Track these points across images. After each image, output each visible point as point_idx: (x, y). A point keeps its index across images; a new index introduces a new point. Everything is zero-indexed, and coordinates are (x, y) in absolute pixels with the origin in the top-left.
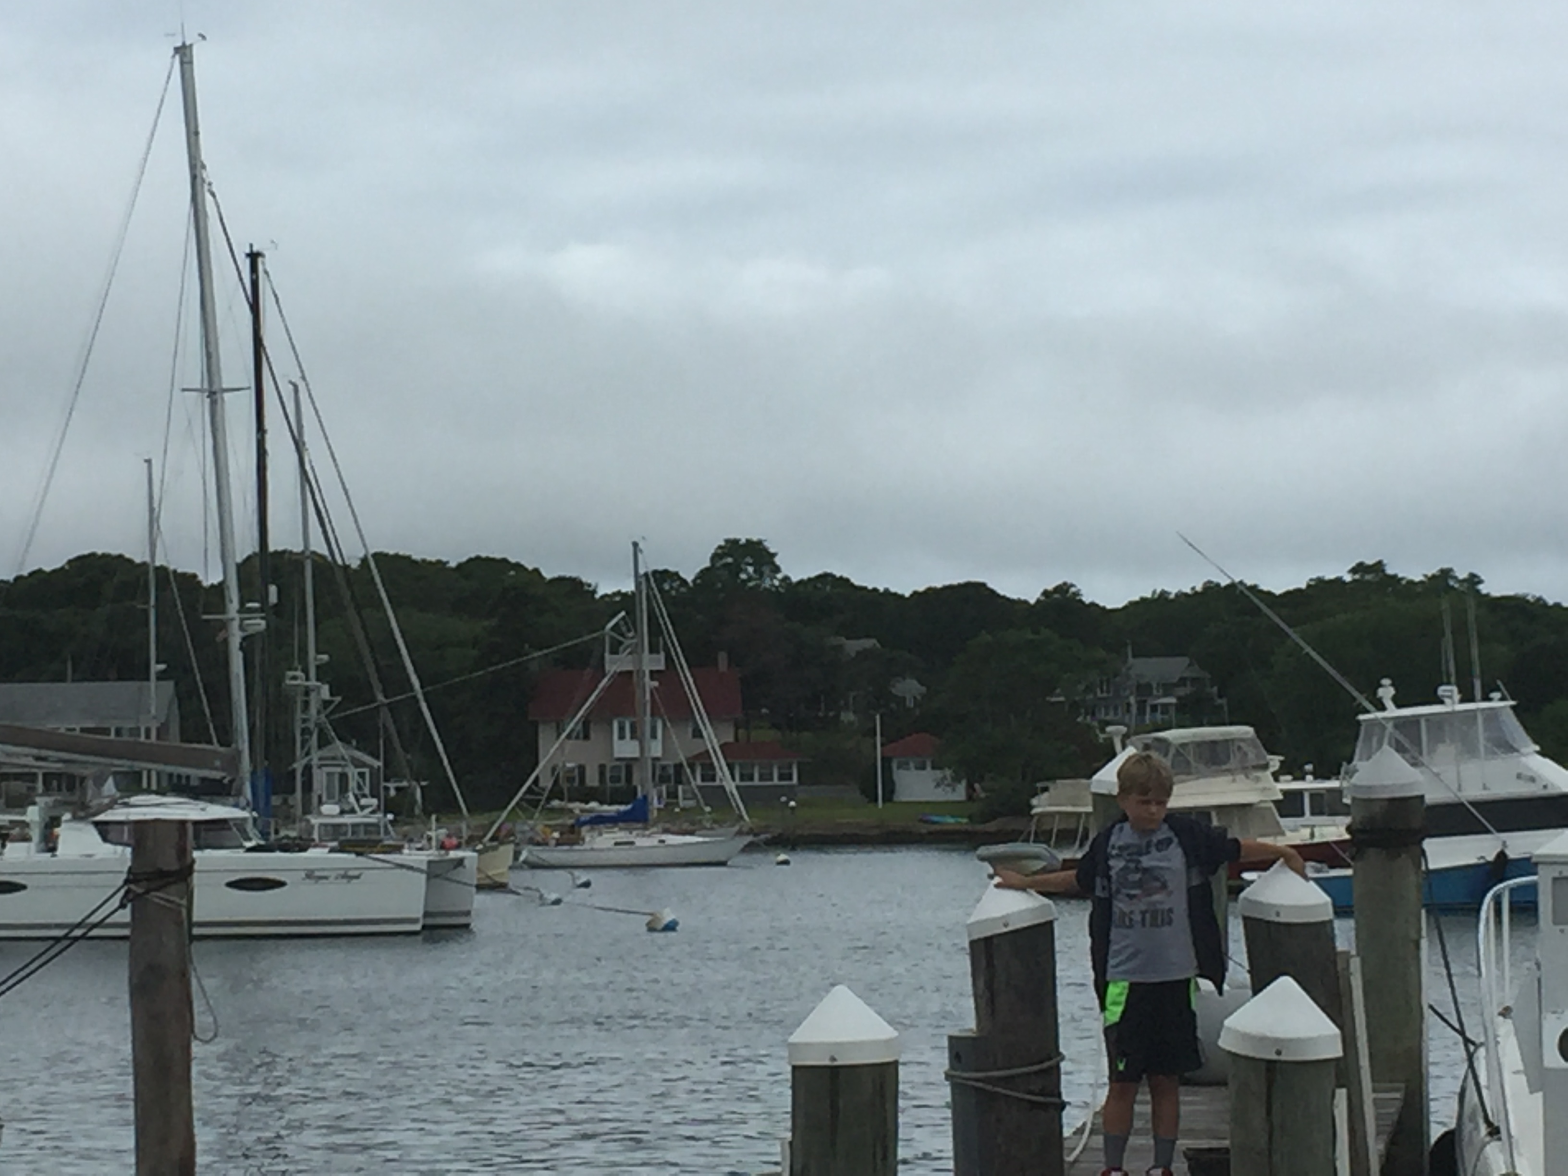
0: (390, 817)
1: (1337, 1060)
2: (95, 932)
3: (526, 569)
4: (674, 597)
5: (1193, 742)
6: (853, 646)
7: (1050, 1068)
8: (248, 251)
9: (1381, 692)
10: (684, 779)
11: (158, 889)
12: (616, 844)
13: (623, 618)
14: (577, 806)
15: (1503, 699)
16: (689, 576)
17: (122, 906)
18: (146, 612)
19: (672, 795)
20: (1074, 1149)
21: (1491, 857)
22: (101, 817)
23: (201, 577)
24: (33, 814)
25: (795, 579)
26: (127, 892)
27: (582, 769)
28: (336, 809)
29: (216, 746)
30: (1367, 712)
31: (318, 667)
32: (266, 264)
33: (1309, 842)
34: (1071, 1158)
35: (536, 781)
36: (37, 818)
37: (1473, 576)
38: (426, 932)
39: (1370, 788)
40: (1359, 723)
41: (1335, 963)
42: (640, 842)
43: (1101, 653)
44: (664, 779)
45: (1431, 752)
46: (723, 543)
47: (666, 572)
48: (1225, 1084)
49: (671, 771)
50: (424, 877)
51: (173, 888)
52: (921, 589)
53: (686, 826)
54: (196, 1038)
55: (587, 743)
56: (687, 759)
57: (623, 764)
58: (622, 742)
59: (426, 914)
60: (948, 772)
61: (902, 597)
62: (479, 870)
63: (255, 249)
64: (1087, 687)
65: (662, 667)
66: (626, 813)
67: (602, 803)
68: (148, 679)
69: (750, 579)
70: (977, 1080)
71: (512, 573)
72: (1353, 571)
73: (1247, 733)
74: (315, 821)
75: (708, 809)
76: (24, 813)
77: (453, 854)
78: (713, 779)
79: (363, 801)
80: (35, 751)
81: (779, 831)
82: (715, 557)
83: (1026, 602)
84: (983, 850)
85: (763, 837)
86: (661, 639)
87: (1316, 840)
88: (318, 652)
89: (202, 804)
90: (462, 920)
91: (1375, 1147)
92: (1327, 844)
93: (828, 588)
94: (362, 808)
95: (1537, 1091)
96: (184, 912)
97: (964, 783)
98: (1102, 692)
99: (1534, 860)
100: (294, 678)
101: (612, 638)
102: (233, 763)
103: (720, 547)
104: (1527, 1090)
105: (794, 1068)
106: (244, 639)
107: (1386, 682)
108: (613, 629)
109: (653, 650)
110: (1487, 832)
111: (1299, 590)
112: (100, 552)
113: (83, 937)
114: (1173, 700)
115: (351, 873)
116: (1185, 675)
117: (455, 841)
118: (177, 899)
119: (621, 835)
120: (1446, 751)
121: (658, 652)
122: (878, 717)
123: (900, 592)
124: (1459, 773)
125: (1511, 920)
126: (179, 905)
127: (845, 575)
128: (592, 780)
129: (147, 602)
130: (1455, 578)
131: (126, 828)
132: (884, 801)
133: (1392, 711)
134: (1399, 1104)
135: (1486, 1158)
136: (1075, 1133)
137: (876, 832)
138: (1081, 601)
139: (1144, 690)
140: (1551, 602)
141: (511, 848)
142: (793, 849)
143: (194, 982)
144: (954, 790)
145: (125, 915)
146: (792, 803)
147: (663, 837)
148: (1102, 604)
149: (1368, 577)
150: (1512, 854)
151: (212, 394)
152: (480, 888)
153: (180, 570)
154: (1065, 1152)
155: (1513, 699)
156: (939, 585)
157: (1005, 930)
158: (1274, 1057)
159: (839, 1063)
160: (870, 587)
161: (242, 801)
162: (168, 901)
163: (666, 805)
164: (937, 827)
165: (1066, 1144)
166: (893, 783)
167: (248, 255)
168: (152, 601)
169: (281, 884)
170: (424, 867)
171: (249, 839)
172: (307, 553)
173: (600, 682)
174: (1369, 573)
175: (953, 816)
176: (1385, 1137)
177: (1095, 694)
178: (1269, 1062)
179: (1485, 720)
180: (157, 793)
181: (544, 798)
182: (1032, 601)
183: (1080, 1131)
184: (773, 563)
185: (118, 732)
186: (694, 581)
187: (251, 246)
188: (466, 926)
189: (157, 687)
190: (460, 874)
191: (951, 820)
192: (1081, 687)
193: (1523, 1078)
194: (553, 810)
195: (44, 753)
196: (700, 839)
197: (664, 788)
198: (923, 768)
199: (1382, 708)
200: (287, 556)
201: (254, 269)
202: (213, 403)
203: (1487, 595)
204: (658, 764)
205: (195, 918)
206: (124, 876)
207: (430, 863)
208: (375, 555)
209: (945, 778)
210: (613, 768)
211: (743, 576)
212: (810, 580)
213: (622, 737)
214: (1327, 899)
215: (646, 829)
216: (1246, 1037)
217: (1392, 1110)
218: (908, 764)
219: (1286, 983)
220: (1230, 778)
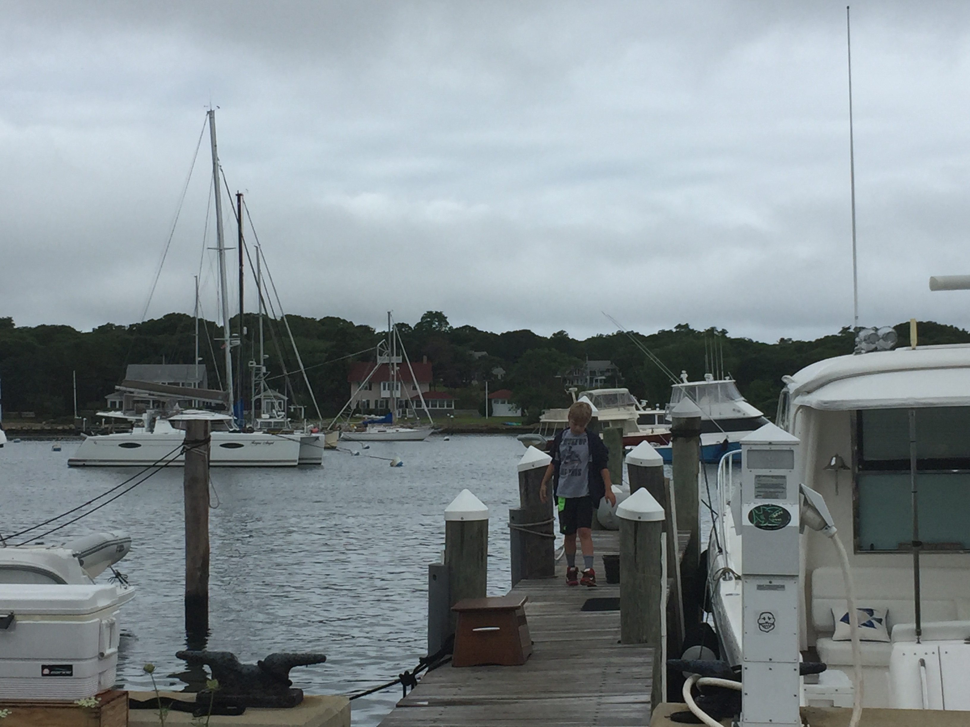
0: (289, 419)
1: (663, 521)
2: (170, 464)
3: (347, 322)
4: (405, 334)
5: (603, 395)
6: (478, 354)
7: (549, 524)
8: (237, 193)
9: (682, 376)
10: (409, 407)
11: (194, 447)
12: (379, 431)
13: (384, 342)
14: (366, 416)
15: (730, 379)
16: (412, 325)
17: (182, 454)
18: (195, 337)
19: (404, 412)
20: (559, 555)
21: (722, 442)
22: (172, 418)
23: (217, 323)
24: (145, 417)
25: (454, 327)
26: (184, 448)
27: (368, 401)
28: (267, 416)
29: (222, 391)
30: (675, 384)
31: (264, 360)
32: (245, 198)
33: (651, 434)
34: (558, 559)
35: (349, 407)
36: (146, 418)
37: (723, 330)
38: (299, 466)
39: (678, 413)
40: (672, 388)
41: (664, 482)
42: (388, 431)
43: (575, 359)
44: (401, 406)
45: (700, 399)
46: (426, 313)
47: (403, 324)
48: (618, 530)
49: (404, 403)
50: (299, 444)
51: (203, 447)
52: (505, 332)
53: (409, 425)
54: (210, 506)
55: (370, 391)
56: (411, 398)
57: (385, 400)
58: (384, 391)
59: (300, 459)
60: (514, 405)
61: (497, 335)
62: (325, 441)
63: (240, 192)
64: (571, 372)
65: (401, 361)
66: (383, 419)
67: (376, 415)
68: (195, 364)
69: (437, 327)
70: (521, 527)
71: (342, 323)
72: (676, 327)
73: (625, 391)
74: (259, 421)
75: (418, 418)
76: (141, 416)
77: (314, 435)
78: (421, 406)
79: (279, 413)
80: (148, 392)
81: (447, 427)
82: (423, 318)
83: (546, 338)
84: (520, 436)
85: (439, 430)
86: (401, 350)
87: (655, 434)
88: (264, 354)
89: (213, 414)
90: (319, 462)
91: (678, 556)
92: (658, 435)
93: (468, 331)
94: (278, 416)
95: (739, 535)
96: (206, 456)
97: (520, 409)
98: (576, 374)
99: (741, 443)
100: (252, 364)
101: (380, 350)
102: (227, 397)
103: (425, 314)
104: (735, 534)
105: (447, 522)
106: (231, 348)
107: (684, 372)
108: (380, 346)
109: (398, 355)
110: (721, 432)
111: (654, 335)
112: (176, 313)
113: (166, 466)
114: (604, 378)
115: (269, 442)
116: (609, 368)
117: (316, 429)
118: (203, 452)
119: (381, 428)
120: (705, 400)
121: (399, 356)
122: (487, 383)
123: (496, 333)
124: (710, 409)
125: (732, 466)
126: (205, 454)
127: (474, 326)
128: (372, 406)
129: (195, 333)
130: (717, 331)
131: (181, 422)
132: (489, 416)
133: (687, 383)
134: (688, 539)
135: (717, 561)
136: (559, 549)
137: (485, 428)
138: (568, 338)
139: (593, 373)
140: (754, 341)
141: (338, 432)
142: (452, 434)
143: (210, 485)
144: (516, 412)
145: (183, 457)
146: (452, 417)
147: (398, 429)
148: (576, 339)
149: (683, 330)
150: (730, 441)
151: (221, 250)
152: (326, 448)
153: (208, 320)
154: (555, 556)
155: (734, 379)
156: (512, 331)
157: (533, 468)
158: (637, 519)
159: (464, 520)
160: (484, 331)
161: (230, 413)
162: (200, 452)
163: (402, 416)
164: (509, 427)
165: (556, 553)
166: (492, 409)
167: (237, 195)
168: (197, 333)
169: (242, 446)
170: (299, 440)
171: (232, 428)
172: (261, 315)
173: (374, 367)
174: (682, 328)
175: (516, 423)
176: (682, 552)
177: (573, 374)
178: (636, 521)
179: (721, 388)
180: (197, 409)
181: (351, 413)
182: (549, 338)
183: (561, 548)
184: (446, 321)
185: (183, 384)
186: (414, 327)
187: (238, 191)
188: (320, 464)
189: (198, 367)
190: (317, 443)
191: (515, 424)
192: (567, 372)
193: (734, 529)
194: (357, 418)
195: (152, 392)
196: (416, 430)
197: (401, 410)
198: (504, 403)
199: (683, 382)
200: (251, 315)
201: (239, 200)
202: (221, 254)
203: (729, 338)
204: (399, 400)
205: (211, 459)
206: (183, 442)
207: (301, 438)
208: (286, 316)
209: (512, 408)
210: (381, 402)
211: (434, 326)
212: (460, 328)
213: (384, 389)
214: (661, 457)
215: (391, 426)
216: (626, 511)
217: (686, 541)
218: (498, 401)
219: (643, 491)
220: (617, 409)
